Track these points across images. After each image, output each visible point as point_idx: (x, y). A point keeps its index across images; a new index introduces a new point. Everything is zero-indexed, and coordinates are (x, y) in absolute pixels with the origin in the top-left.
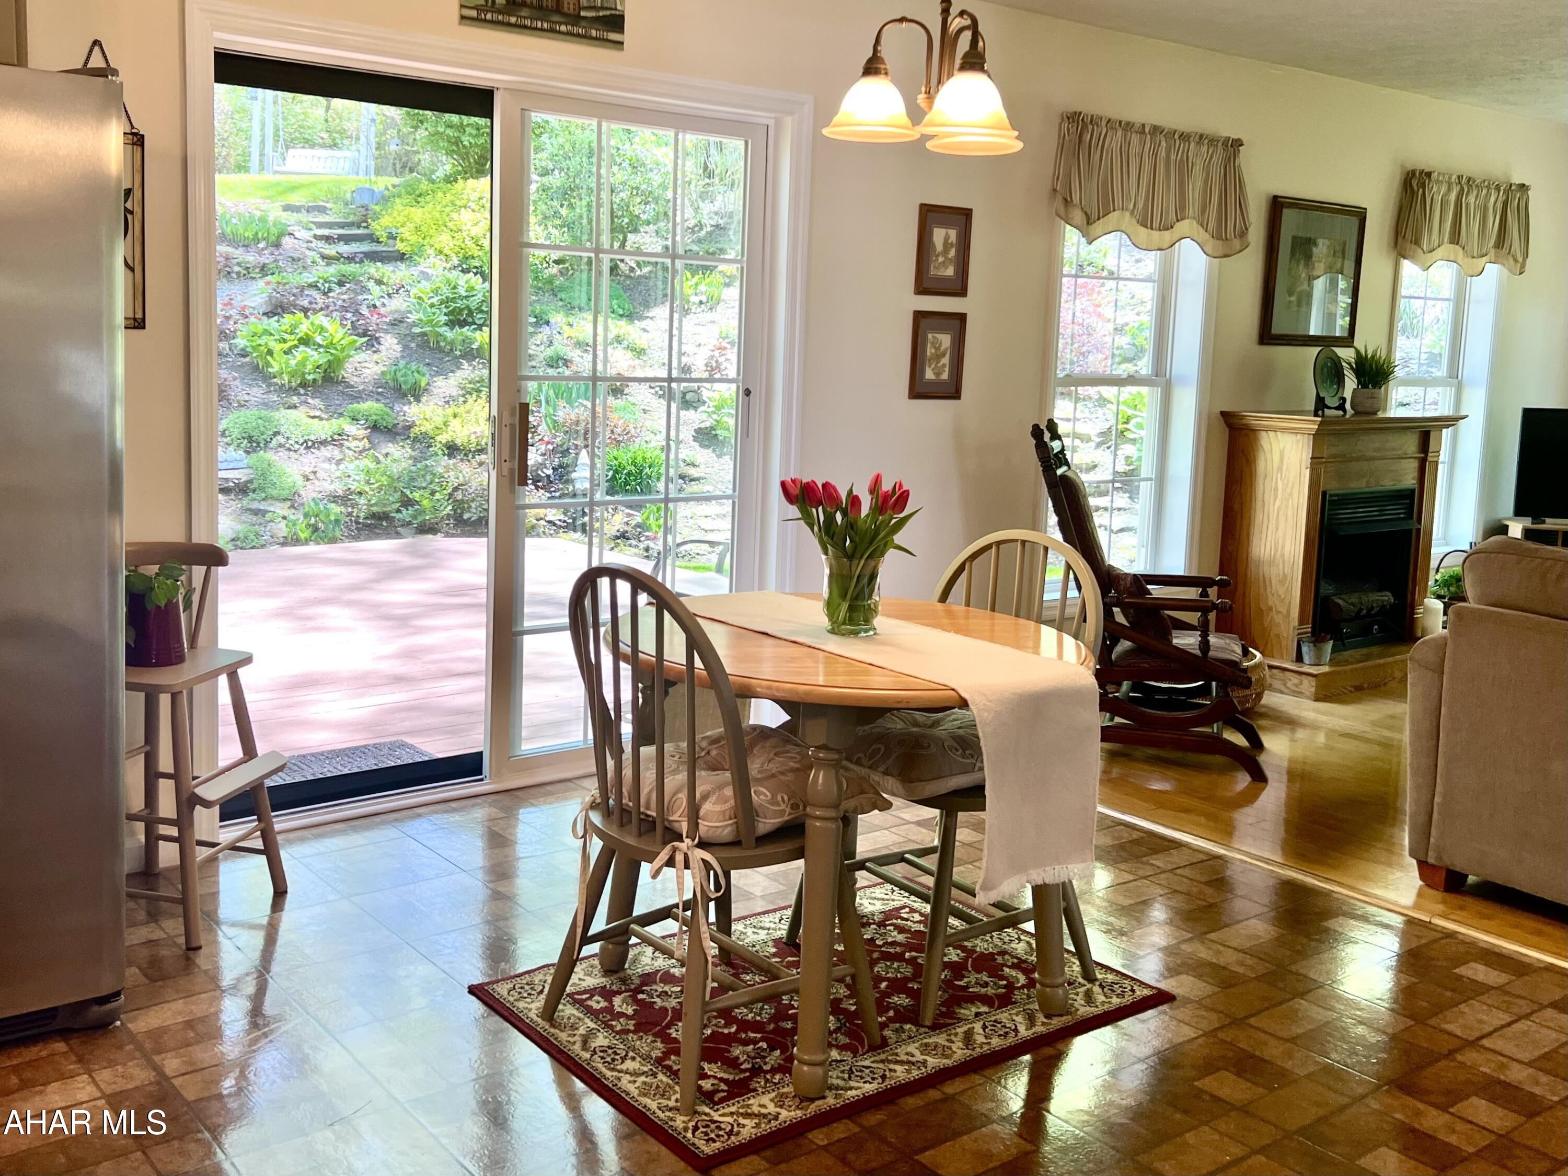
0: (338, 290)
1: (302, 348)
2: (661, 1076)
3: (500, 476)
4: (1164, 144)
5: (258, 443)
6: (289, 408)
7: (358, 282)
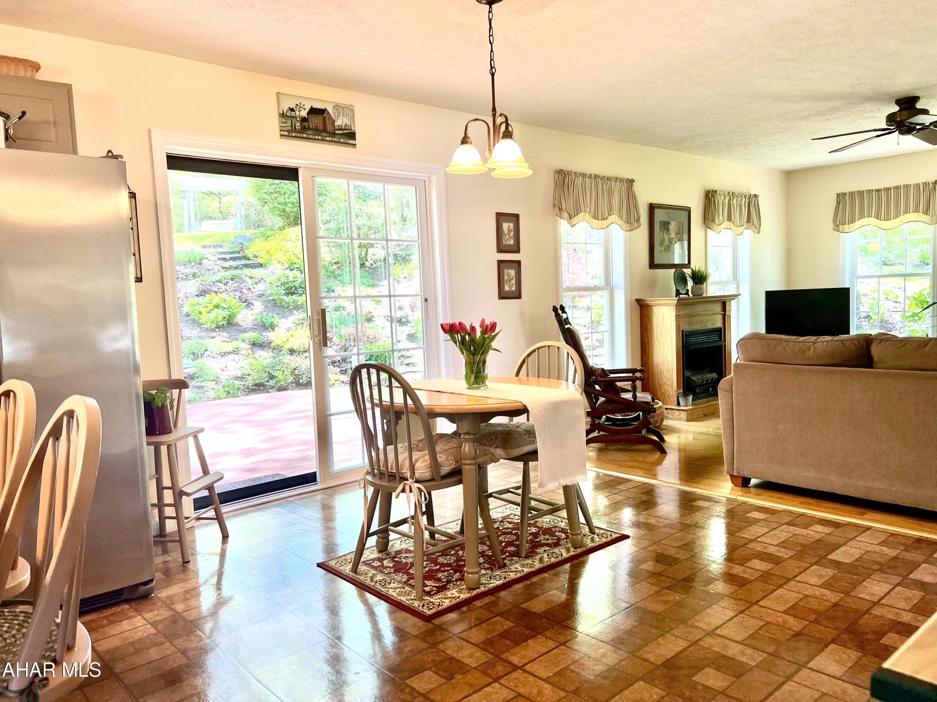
0: (231, 282)
1: (216, 310)
2: (407, 588)
3: (314, 343)
4: (600, 182)
5: (198, 355)
6: (212, 338)
7: (241, 278)
